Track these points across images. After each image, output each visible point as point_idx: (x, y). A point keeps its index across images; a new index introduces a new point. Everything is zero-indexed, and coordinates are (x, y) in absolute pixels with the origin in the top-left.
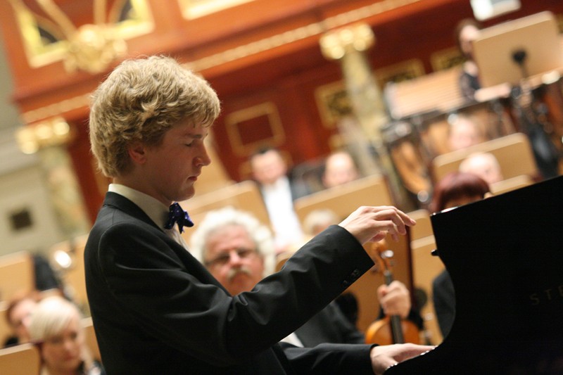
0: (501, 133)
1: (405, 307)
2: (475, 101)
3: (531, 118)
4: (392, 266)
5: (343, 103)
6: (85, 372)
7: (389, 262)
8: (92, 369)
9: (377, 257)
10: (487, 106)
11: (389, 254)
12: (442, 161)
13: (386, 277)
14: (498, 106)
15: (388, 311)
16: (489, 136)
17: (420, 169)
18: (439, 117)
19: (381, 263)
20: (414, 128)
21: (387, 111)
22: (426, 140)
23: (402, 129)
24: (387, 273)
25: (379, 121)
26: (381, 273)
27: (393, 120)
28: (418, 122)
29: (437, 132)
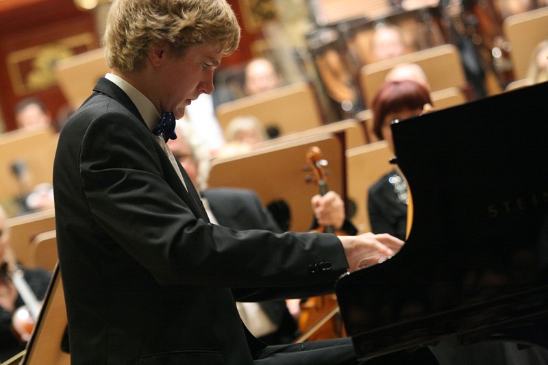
0: (430, 44)
1: (339, 217)
2: (402, 9)
3: (460, 28)
4: (327, 175)
5: (266, 7)
6: (9, 274)
7: (323, 172)
8: (15, 272)
9: (312, 166)
10: (415, 15)
11: (324, 163)
12: (369, 70)
13: (321, 186)
14: (426, 16)
15: (321, 222)
16: (417, 46)
17: (345, 78)
18: (367, 25)
19: (316, 172)
20: (341, 35)
21: (312, 18)
22: (352, 48)
23: (328, 36)
24: (321, 183)
25: (303, 27)
26: (316, 182)
27: (319, 27)
28: (345, 29)
29: (363, 40)
